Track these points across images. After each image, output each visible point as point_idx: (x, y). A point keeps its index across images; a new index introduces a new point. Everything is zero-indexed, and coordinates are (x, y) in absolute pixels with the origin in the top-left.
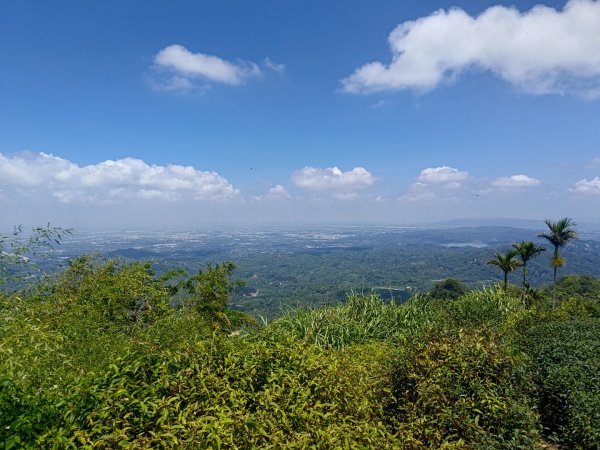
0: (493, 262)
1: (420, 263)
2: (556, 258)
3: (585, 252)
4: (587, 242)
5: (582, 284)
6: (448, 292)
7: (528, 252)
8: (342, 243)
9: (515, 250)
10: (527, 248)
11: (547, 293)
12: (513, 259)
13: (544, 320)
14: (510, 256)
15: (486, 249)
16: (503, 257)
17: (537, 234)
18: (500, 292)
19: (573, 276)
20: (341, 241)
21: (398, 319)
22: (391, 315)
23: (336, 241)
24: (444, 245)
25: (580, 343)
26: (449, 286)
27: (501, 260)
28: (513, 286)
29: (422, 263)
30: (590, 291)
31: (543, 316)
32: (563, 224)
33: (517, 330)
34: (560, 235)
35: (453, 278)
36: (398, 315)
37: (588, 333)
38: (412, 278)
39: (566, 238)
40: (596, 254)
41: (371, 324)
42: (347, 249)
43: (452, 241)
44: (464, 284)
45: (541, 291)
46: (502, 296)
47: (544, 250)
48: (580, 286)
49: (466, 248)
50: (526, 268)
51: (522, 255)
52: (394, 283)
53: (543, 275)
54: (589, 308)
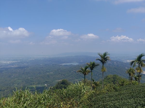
0: (80, 71)
1: (51, 73)
2: (103, 68)
3: (114, 65)
4: (115, 61)
5: (114, 78)
6: (63, 85)
7: (93, 66)
8: (13, 65)
9: (88, 66)
10: (92, 65)
11: (101, 83)
12: (87, 70)
13: (98, 95)
14: (86, 68)
15: (78, 66)
16: (84, 69)
17: (96, 59)
18: (82, 84)
19: (110, 75)
20: (12, 64)
21: (39, 101)
22: (35, 99)
23: (10, 64)
24: (61, 64)
25: (109, 103)
26: (63, 83)
27: (83, 70)
28: (89, 81)
29: (52, 73)
30: (116, 81)
31: (98, 93)
32: (105, 55)
33: (88, 100)
34: (104, 59)
35: (65, 79)
36: (39, 99)
37: (112, 98)
38: (47, 80)
39: (106, 60)
40: (118, 66)
41: (25, 105)
42: (16, 68)
43: (64, 62)
44: (69, 81)
45: (98, 83)
46: (83, 86)
47: (99, 65)
48: (113, 79)
49: (70, 65)
50: (92, 73)
51: (91, 68)
52: (39, 84)
53: (100, 75)
54: (114, 88)
